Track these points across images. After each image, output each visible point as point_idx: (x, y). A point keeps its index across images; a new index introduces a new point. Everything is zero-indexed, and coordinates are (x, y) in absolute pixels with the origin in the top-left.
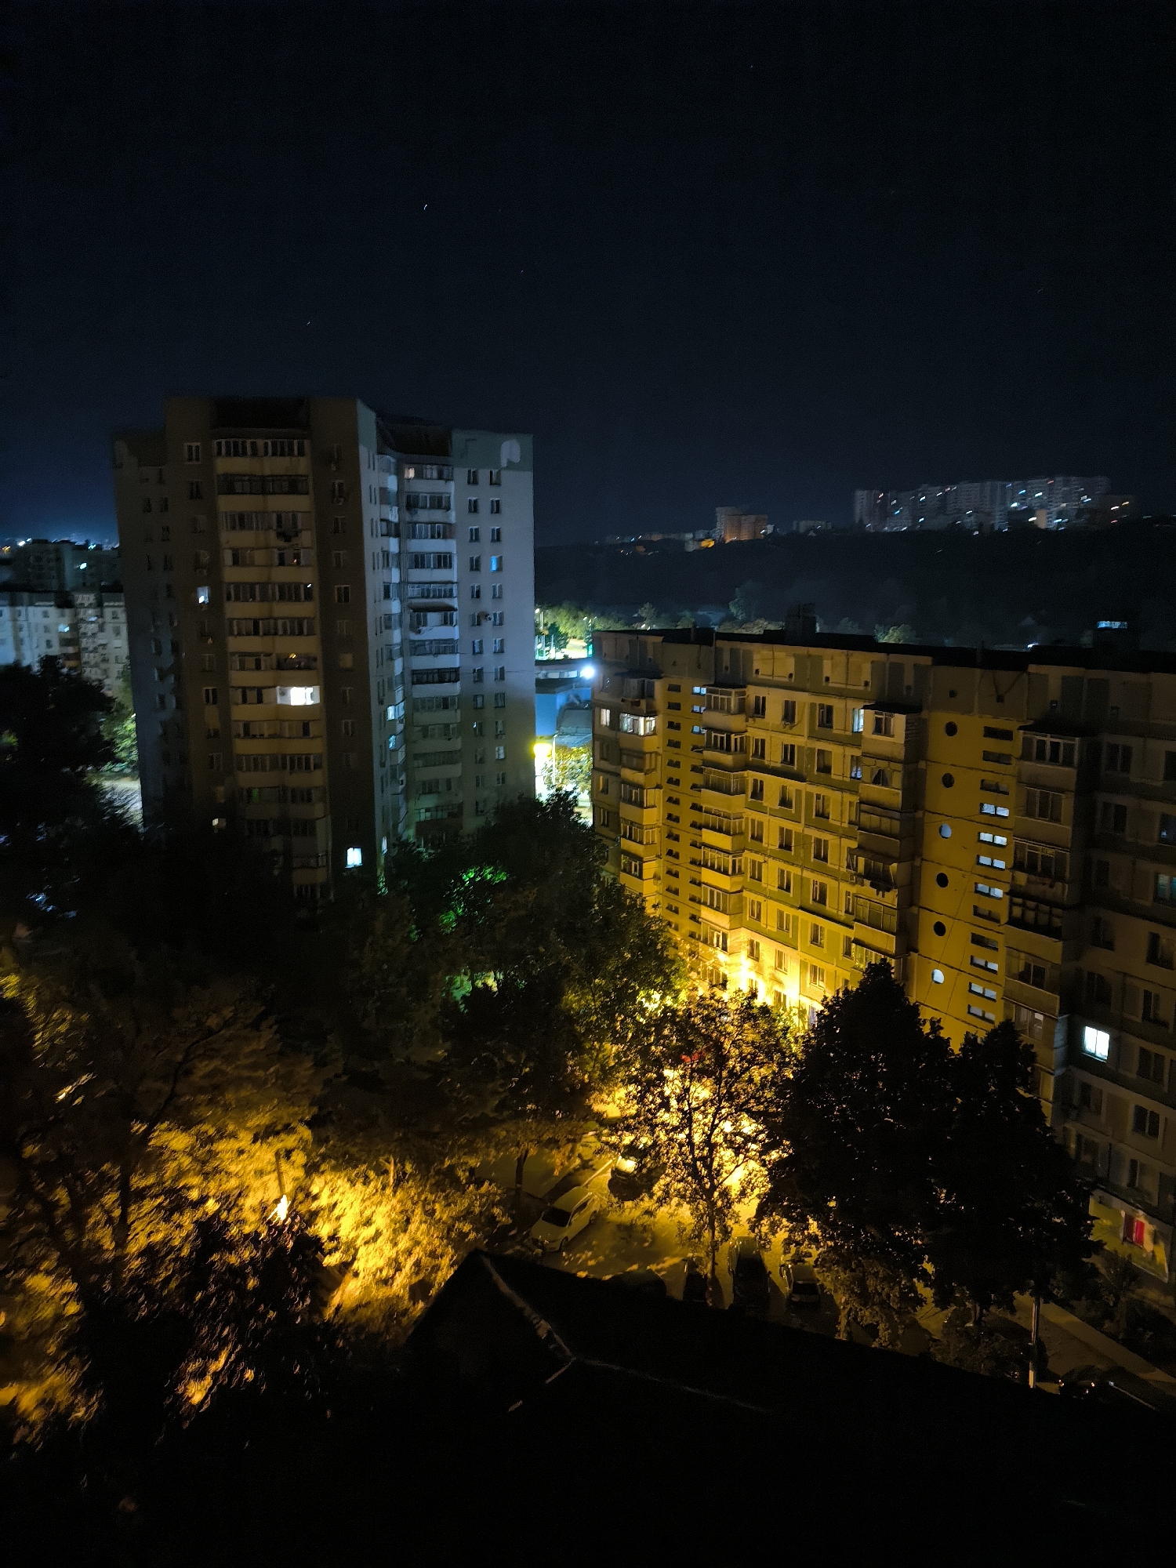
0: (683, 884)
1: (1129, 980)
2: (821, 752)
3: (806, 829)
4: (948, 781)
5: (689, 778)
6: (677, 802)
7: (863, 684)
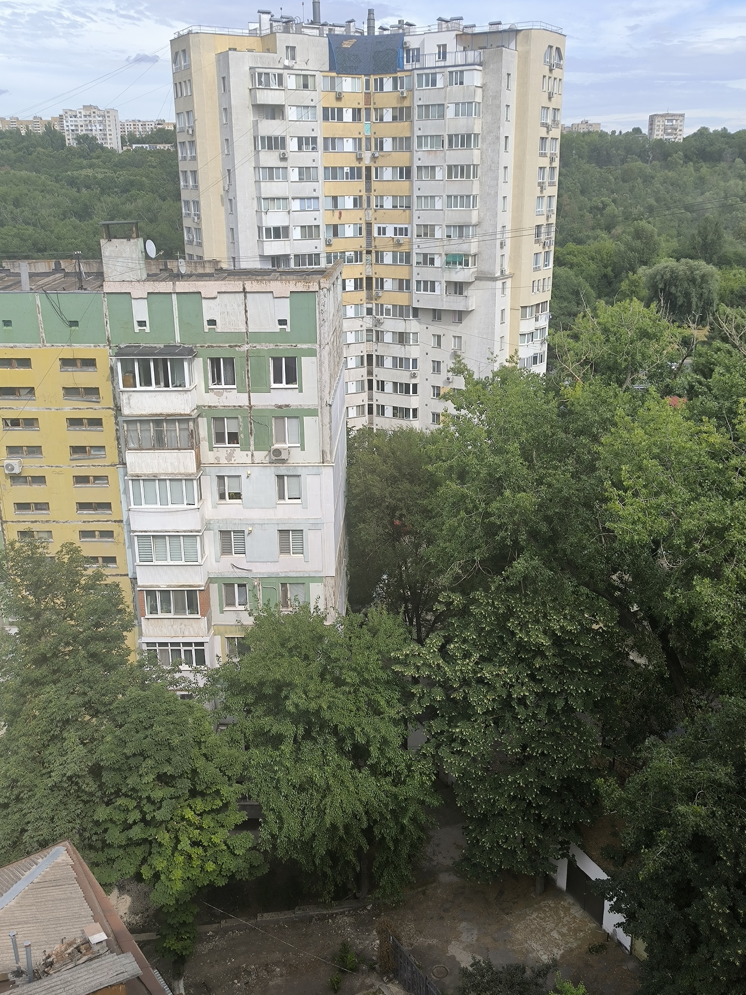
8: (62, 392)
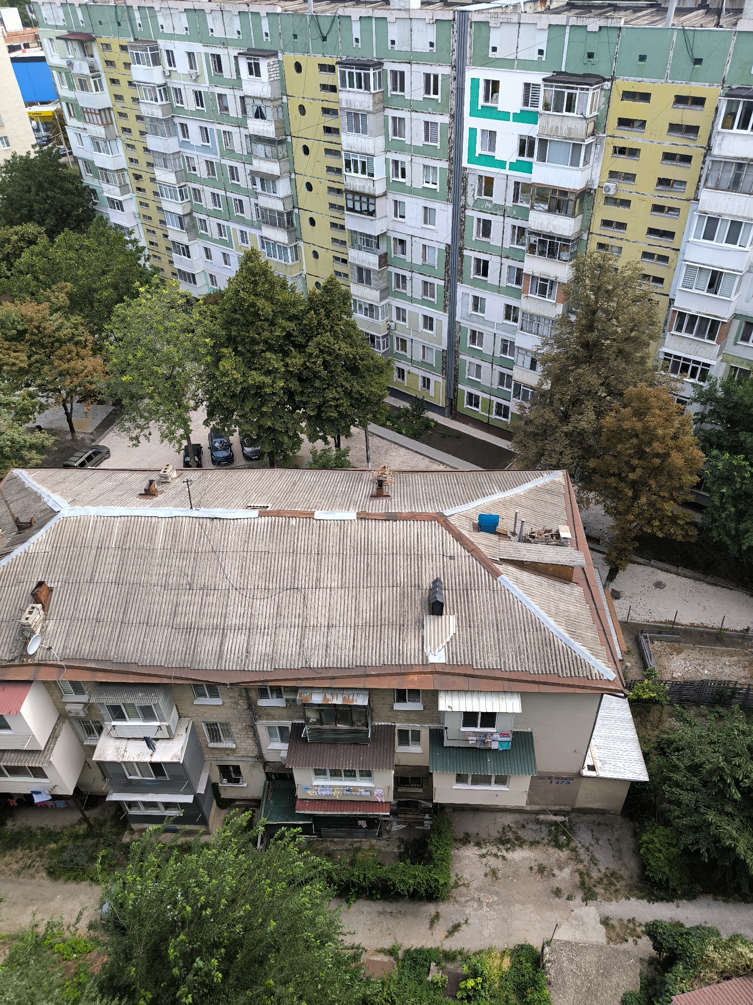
0: (152, 211)
1: (413, 238)
2: (220, 96)
3: (222, 160)
4: (302, 110)
5: (136, 126)
6: (133, 147)
7: (236, 32)
8: (667, 127)
